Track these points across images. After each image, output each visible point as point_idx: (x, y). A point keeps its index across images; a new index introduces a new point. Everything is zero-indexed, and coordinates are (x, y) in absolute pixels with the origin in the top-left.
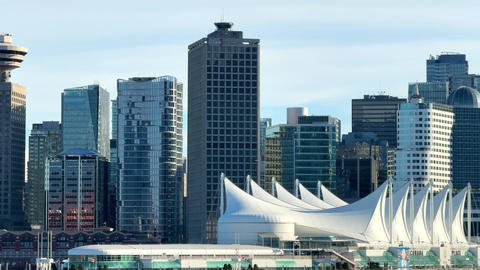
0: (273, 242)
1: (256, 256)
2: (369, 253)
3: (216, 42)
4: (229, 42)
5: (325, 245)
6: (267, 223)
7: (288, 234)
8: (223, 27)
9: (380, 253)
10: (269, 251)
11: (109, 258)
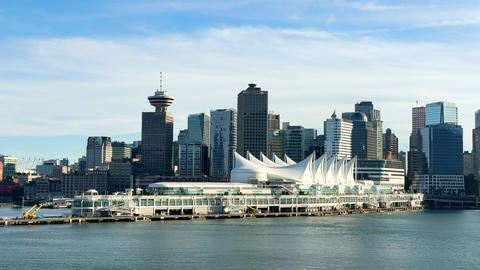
0: (254, 182)
1: (244, 188)
2: (301, 187)
3: (248, 93)
4: (254, 92)
5: (280, 183)
6: (253, 173)
7: (263, 178)
8: (252, 86)
9: (308, 187)
10: (250, 186)
11: (167, 188)
